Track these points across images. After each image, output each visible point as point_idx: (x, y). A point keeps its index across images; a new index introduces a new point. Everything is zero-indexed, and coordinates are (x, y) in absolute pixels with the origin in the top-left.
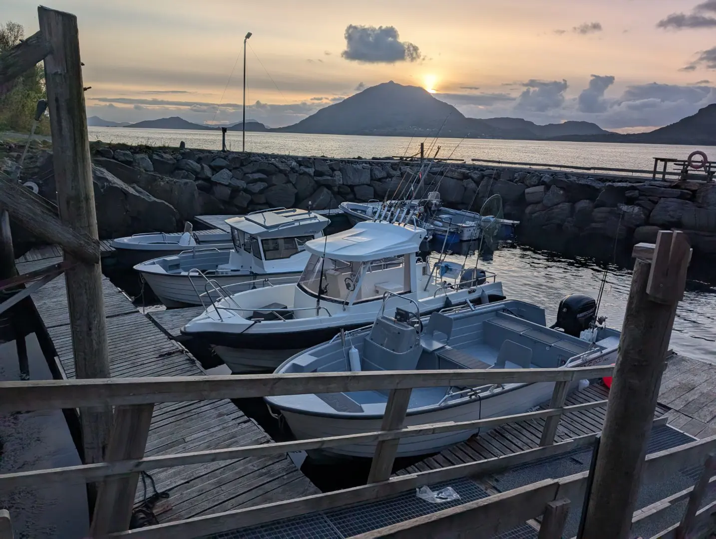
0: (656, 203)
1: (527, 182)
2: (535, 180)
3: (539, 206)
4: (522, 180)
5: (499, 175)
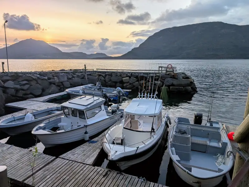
0: (164, 80)
1: (123, 76)
2: (125, 75)
3: (128, 84)
4: (121, 76)
5: (111, 74)
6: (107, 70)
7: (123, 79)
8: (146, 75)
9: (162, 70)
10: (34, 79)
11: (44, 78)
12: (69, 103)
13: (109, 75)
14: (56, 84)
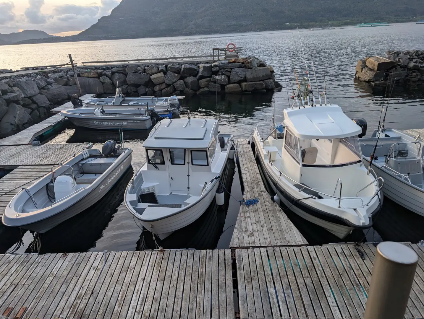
0: (230, 72)
1: (150, 72)
2: (155, 70)
3: (163, 86)
4: (144, 71)
6: (105, 62)
7: (153, 77)
8: (195, 67)
9: (218, 56)
12: (156, 138)
14: (22, 102)
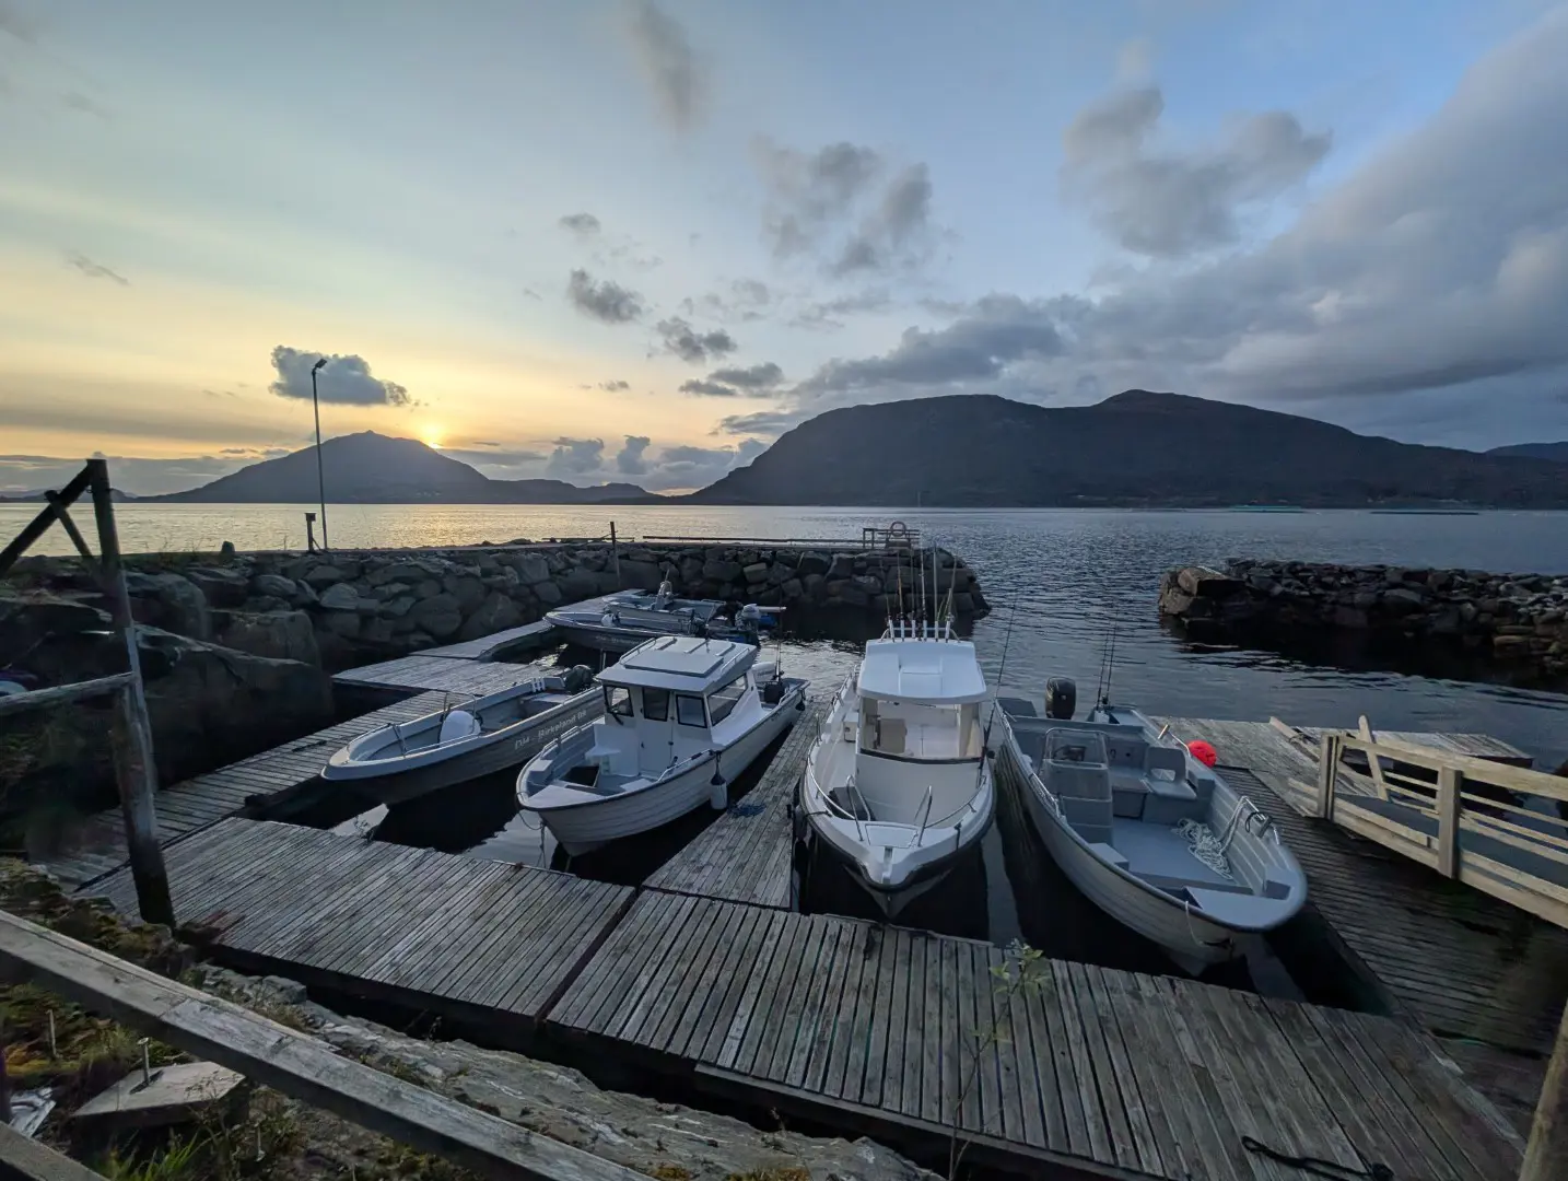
1: (743, 560)
2: (753, 558)
3: (765, 585)
4: (736, 558)
5: (703, 555)
6: (680, 538)
7: (746, 569)
8: (824, 558)
9: (873, 541)
10: (431, 576)
11: (470, 569)
12: (628, 667)
13: (692, 556)
14: (511, 592)
